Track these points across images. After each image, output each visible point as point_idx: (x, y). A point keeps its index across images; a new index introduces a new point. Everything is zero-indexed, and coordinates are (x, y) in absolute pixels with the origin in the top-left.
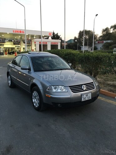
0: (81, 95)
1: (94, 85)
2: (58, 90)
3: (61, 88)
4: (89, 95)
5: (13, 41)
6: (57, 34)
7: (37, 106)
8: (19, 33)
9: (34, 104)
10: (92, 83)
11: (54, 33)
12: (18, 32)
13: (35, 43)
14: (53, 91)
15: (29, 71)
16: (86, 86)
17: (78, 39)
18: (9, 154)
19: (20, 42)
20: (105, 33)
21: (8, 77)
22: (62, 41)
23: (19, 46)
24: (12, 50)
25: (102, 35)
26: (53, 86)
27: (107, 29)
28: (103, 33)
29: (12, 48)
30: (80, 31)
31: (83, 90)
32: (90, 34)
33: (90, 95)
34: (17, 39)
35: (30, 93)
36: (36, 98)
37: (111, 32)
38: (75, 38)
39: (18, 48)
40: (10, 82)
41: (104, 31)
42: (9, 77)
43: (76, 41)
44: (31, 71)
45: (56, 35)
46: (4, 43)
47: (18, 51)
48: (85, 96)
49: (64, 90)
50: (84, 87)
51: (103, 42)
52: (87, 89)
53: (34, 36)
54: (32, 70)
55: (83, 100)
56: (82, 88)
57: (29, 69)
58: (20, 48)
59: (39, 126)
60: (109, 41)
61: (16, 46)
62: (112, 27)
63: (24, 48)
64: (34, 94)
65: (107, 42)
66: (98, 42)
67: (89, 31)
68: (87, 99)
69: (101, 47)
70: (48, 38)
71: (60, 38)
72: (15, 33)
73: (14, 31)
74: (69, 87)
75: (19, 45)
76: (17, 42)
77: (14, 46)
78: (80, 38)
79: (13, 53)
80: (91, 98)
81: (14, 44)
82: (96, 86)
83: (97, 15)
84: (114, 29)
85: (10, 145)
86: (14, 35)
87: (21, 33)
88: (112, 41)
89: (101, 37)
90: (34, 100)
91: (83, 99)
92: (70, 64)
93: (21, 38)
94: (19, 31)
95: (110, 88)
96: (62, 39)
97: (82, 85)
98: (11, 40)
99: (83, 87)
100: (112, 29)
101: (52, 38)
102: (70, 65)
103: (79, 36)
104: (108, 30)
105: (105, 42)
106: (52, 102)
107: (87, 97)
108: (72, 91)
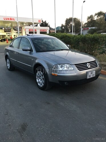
0: (87, 73)
1: (96, 64)
2: (64, 68)
3: (67, 66)
4: (93, 72)
5: (3, 29)
6: (45, 21)
7: (41, 86)
8: (10, 20)
9: (38, 84)
10: (95, 61)
11: (42, 21)
12: (8, 19)
13: (25, 30)
14: (60, 70)
15: (30, 52)
17: (65, 26)
18: (26, 132)
19: (10, 29)
20: (90, 20)
21: (6, 60)
22: (50, 28)
23: (10, 34)
24: (3, 37)
25: (87, 22)
26: (59, 64)
27: (91, 17)
28: (88, 20)
29: (3, 36)
30: (67, 19)
31: (87, 67)
32: (76, 21)
34: (7, 27)
35: (33, 73)
36: (40, 78)
37: (95, 19)
38: (63, 26)
39: (9, 35)
40: (8, 65)
41: (89, 18)
42: (8, 60)
43: (63, 28)
45: (44, 23)
47: (9, 38)
48: (90, 74)
49: (70, 68)
50: (89, 65)
51: (88, 28)
52: (91, 67)
53: (24, 24)
54: (34, 51)
55: (88, 78)
56: (86, 66)
57: (31, 50)
58: (11, 35)
59: (48, 103)
60: (94, 28)
61: (7, 34)
62: (96, 14)
63: (14, 35)
64: (38, 74)
65: (92, 29)
66: (84, 29)
67: (75, 18)
68: (92, 77)
69: (86, 33)
70: (37, 26)
71: (48, 25)
72: (6, 20)
73: (5, 19)
74: (75, 65)
75: (9, 32)
76: (8, 30)
77: (5, 34)
78: (67, 25)
79: (5, 40)
80: (95, 76)
81: (5, 32)
82: (98, 64)
83: (85, 1)
84: (98, 17)
85: (24, 123)
86: (4, 22)
87: (12, 21)
88: (96, 28)
89: (86, 24)
90: (37, 81)
92: (69, 45)
93: (11, 26)
95: (104, 67)
96: (50, 27)
97: (86, 63)
98: (2, 27)
99: (87, 65)
100: (96, 16)
101: (41, 26)
103: (66, 23)
104: (93, 17)
105: (90, 28)
107: (91, 75)
108: (78, 69)
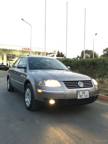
0: (77, 92)
1: (92, 84)
6: (62, 53)
7: (28, 105)
8: (28, 50)
10: (90, 81)
11: (59, 52)
12: (26, 49)
14: (45, 86)
15: (25, 70)
16: (83, 83)
17: (80, 57)
20: (105, 52)
25: (103, 54)
26: (46, 80)
27: (107, 49)
28: (104, 52)
30: (83, 51)
32: (92, 53)
33: (87, 93)
35: (24, 92)
38: (78, 57)
42: (9, 80)
43: (79, 59)
44: (27, 69)
45: (60, 54)
46: (14, 58)
48: (81, 93)
50: (81, 84)
52: (84, 86)
55: (79, 98)
56: (78, 85)
57: (25, 68)
64: (27, 92)
67: (91, 51)
68: (84, 97)
70: (53, 56)
71: (64, 56)
72: (24, 50)
73: (23, 49)
74: (64, 82)
78: (82, 57)
80: (88, 97)
86: (23, 52)
89: (102, 56)
91: (79, 96)
94: (28, 48)
96: (66, 58)
99: (79, 83)
101: (57, 56)
102: (69, 68)
106: (43, 98)
107: (84, 95)
108: (66, 87)
